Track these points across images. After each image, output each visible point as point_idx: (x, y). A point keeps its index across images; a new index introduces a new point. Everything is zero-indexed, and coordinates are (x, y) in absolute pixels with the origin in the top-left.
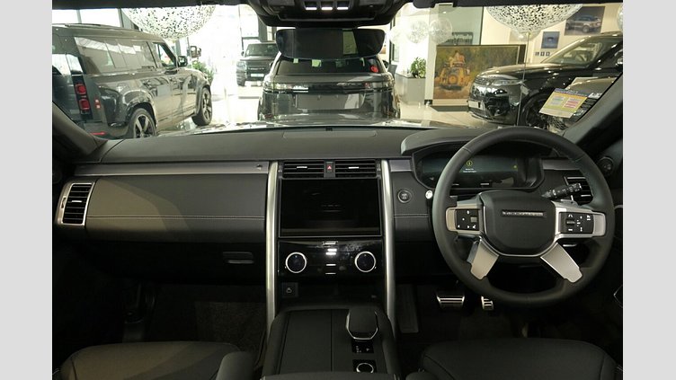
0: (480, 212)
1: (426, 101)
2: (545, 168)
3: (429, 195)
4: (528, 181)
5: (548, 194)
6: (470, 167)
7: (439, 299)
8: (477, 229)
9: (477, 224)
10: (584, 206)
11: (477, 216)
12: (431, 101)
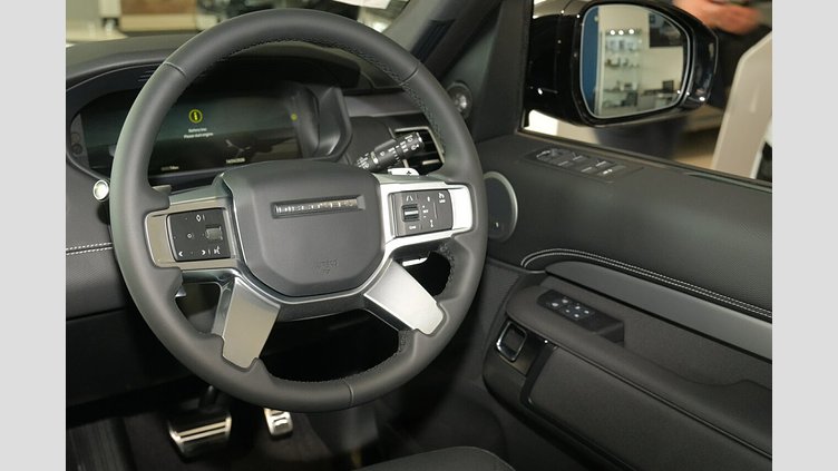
0: (227, 214)
1: (105, 20)
2: (351, 115)
3: (101, 191)
4: (324, 143)
5: (364, 164)
6: (198, 126)
7: (176, 437)
8: (225, 255)
9: (224, 244)
10: (431, 175)
11: (220, 224)
12: (116, 21)
